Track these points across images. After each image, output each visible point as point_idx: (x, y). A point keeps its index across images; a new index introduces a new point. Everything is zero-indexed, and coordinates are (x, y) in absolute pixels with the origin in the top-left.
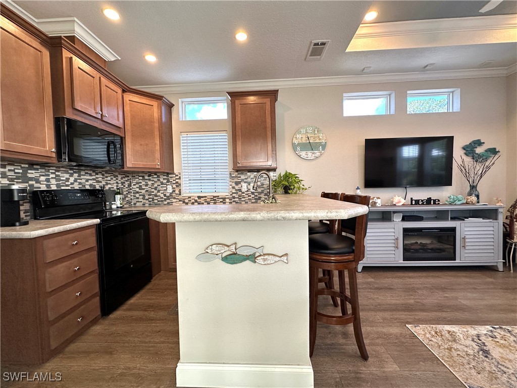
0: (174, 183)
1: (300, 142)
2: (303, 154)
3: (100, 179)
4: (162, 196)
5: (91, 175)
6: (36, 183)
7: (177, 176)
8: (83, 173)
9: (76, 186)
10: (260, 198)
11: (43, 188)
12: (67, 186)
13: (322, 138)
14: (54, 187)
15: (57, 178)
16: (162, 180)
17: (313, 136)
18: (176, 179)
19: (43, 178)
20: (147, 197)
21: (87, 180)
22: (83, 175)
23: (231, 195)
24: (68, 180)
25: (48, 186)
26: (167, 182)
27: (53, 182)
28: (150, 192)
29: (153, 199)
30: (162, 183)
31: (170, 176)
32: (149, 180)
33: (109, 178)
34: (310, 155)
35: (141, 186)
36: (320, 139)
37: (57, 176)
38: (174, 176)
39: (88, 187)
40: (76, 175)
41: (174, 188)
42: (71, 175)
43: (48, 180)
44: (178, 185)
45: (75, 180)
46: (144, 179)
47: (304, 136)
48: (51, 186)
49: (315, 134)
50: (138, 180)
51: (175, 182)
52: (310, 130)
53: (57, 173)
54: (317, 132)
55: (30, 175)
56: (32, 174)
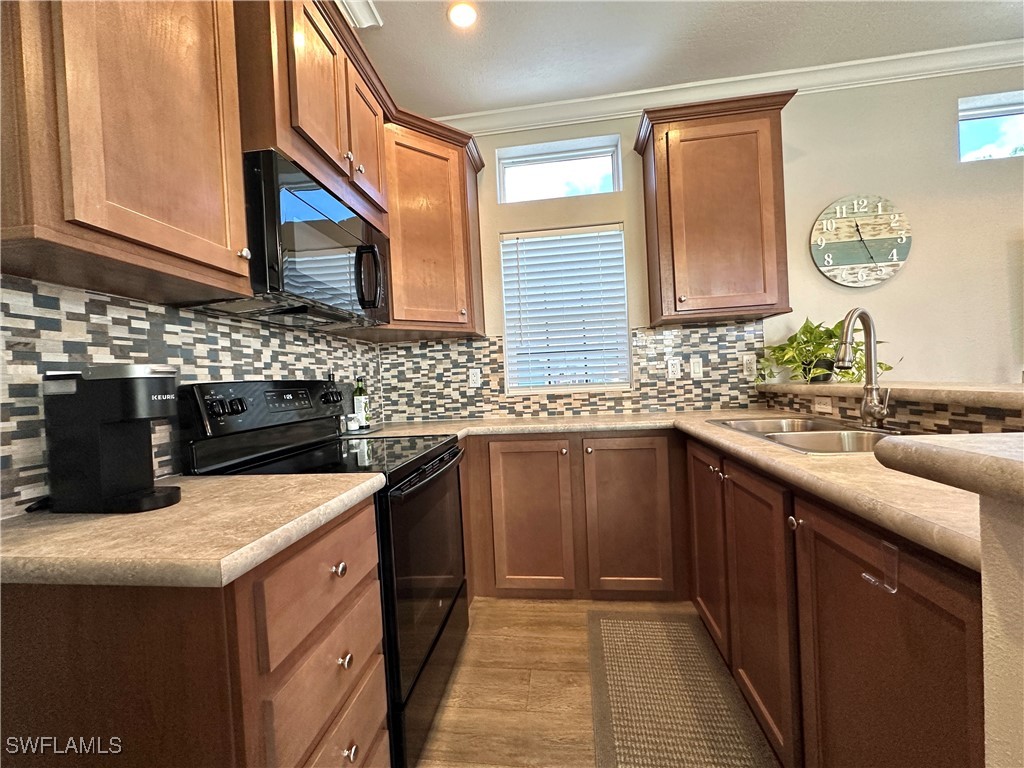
0: (485, 364)
1: (834, 240)
2: (842, 273)
3: (323, 355)
4: (456, 395)
5: (305, 343)
6: (184, 363)
7: (494, 344)
8: (289, 337)
9: (277, 374)
10: (716, 398)
11: (203, 377)
12: (257, 371)
13: (899, 224)
14: (227, 376)
15: (235, 350)
16: (454, 356)
17: (872, 221)
18: (491, 352)
19: (201, 349)
20: (418, 400)
21: (299, 358)
22: (290, 343)
23: (637, 389)
24: (258, 353)
25: (214, 372)
26: (468, 361)
27: (226, 359)
28: (426, 387)
29: (433, 403)
30: (456, 364)
31: (475, 345)
32: (424, 356)
34: (862, 273)
35: (401, 373)
36: (891, 230)
37: (235, 343)
38: (487, 344)
39: (300, 376)
40: (275, 342)
41: (487, 376)
42: (266, 342)
43: (213, 355)
44: (498, 368)
45: (275, 357)
46: (409, 354)
47: (844, 224)
48: (222, 371)
49: (876, 217)
50: (395, 357)
51: (487, 360)
52: (861, 206)
53: (235, 336)
54: (884, 210)
55: (169, 340)
56: (175, 335)
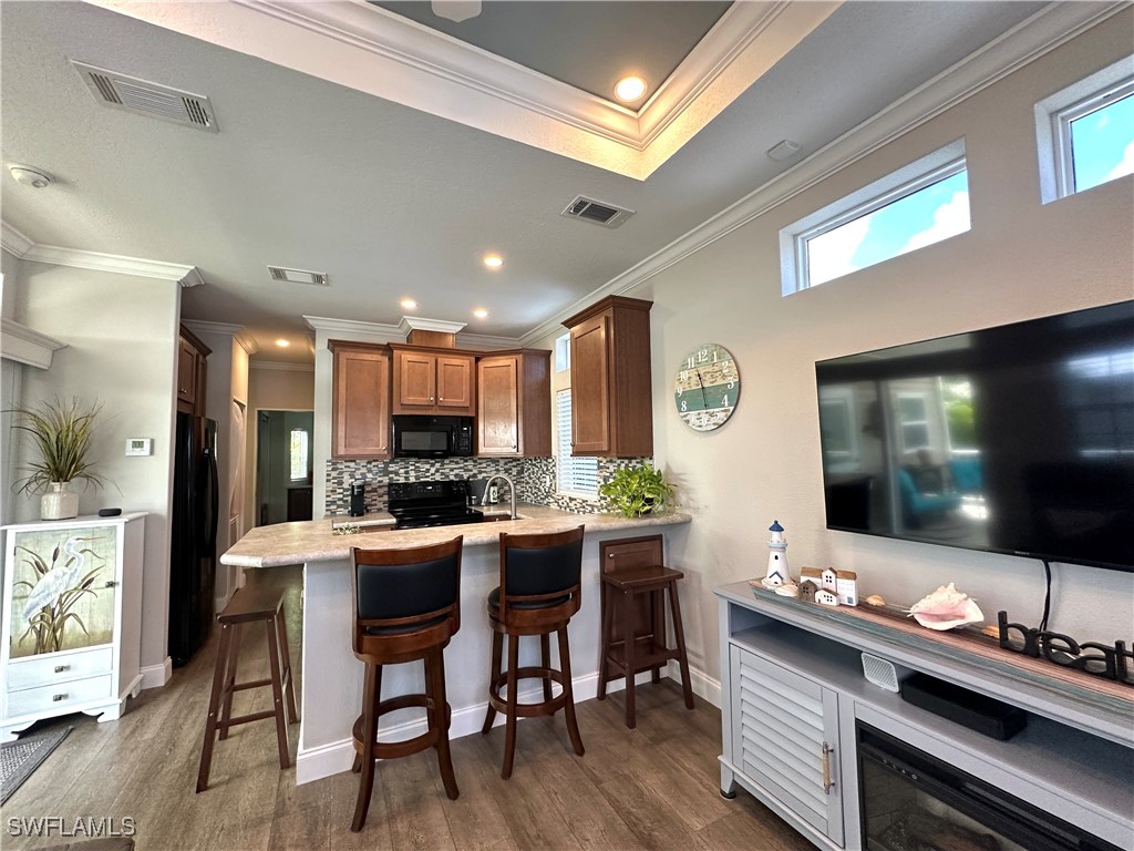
0: (551, 473)
1: (687, 388)
2: (693, 418)
3: (471, 467)
4: (543, 491)
5: (457, 463)
6: (395, 476)
8: (447, 461)
9: (438, 477)
11: (402, 480)
12: (427, 477)
13: (729, 370)
14: (412, 480)
15: (417, 470)
16: (543, 466)
17: (710, 370)
18: (553, 466)
19: (402, 471)
21: (452, 470)
22: (447, 464)
24: (428, 470)
25: (407, 478)
26: (547, 470)
27: (412, 473)
30: (543, 472)
31: (549, 460)
33: (484, 465)
34: (705, 419)
36: (724, 376)
37: (417, 467)
38: (552, 460)
39: (452, 478)
40: (438, 465)
41: (552, 481)
42: (433, 465)
43: (407, 472)
44: (554, 476)
45: (437, 471)
47: (694, 374)
49: (713, 365)
51: (552, 471)
52: (703, 356)
53: (417, 465)
54: (719, 358)
55: (390, 469)
56: (392, 467)
